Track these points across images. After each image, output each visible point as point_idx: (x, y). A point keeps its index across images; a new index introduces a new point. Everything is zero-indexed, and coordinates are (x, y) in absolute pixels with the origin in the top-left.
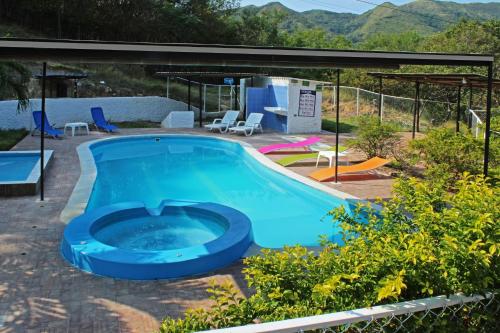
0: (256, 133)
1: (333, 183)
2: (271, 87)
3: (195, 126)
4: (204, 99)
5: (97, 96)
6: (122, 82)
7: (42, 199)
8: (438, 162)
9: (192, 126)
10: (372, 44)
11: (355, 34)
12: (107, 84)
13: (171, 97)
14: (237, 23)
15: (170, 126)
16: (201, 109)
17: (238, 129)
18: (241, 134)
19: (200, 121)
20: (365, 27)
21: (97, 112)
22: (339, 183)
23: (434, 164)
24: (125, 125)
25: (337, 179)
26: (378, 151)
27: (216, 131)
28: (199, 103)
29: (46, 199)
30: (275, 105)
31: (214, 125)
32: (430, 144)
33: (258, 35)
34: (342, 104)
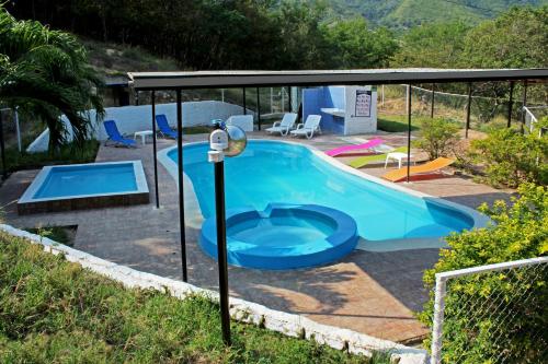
0: (316, 135)
1: (406, 183)
2: (326, 87)
3: (255, 129)
7: (158, 206)
8: (499, 161)
9: (252, 130)
10: (417, 35)
11: (388, 18)
12: (165, 91)
13: (226, 101)
14: (277, 16)
17: (297, 131)
18: (303, 137)
19: (259, 122)
20: (398, 11)
21: (162, 120)
22: (411, 183)
23: (496, 163)
24: (186, 131)
26: (440, 151)
27: (278, 134)
29: (162, 207)
30: (331, 106)
31: (274, 129)
32: (492, 144)
33: (297, 28)
34: (390, 101)
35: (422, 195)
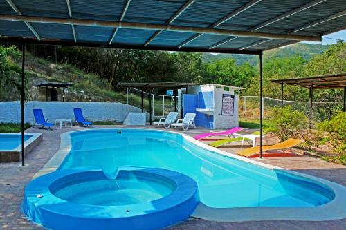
0: (191, 128)
1: (259, 158)
2: (200, 93)
3: (147, 125)
4: (153, 107)
5: (78, 101)
6: (96, 92)
7: (23, 165)
9: (144, 124)
12: (86, 93)
13: (129, 104)
15: (129, 124)
16: (151, 113)
17: (178, 125)
18: (180, 129)
19: (150, 121)
21: (78, 112)
22: (263, 159)
24: (97, 123)
25: (261, 156)
28: (150, 109)
29: (26, 165)
30: (205, 108)
31: (160, 123)
33: (188, 64)
34: (250, 110)
35: (272, 167)
